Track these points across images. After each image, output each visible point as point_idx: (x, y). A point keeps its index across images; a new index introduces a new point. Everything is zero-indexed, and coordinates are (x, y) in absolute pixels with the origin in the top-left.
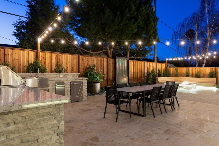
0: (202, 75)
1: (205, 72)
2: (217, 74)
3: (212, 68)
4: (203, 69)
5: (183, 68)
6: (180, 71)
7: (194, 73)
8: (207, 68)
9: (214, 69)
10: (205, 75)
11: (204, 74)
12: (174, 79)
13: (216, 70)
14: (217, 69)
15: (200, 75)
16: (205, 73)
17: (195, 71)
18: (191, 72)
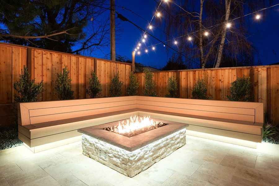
0: (211, 91)
1: (220, 80)
2: (256, 88)
3: (241, 69)
4: (214, 72)
5: (167, 73)
6: (160, 81)
7: (192, 86)
8: (227, 71)
9: (246, 72)
10: (220, 90)
11: (216, 88)
12: (135, 102)
13: (252, 74)
14: (256, 72)
15: (205, 91)
16: (221, 85)
17: (194, 79)
18: (183, 83)
